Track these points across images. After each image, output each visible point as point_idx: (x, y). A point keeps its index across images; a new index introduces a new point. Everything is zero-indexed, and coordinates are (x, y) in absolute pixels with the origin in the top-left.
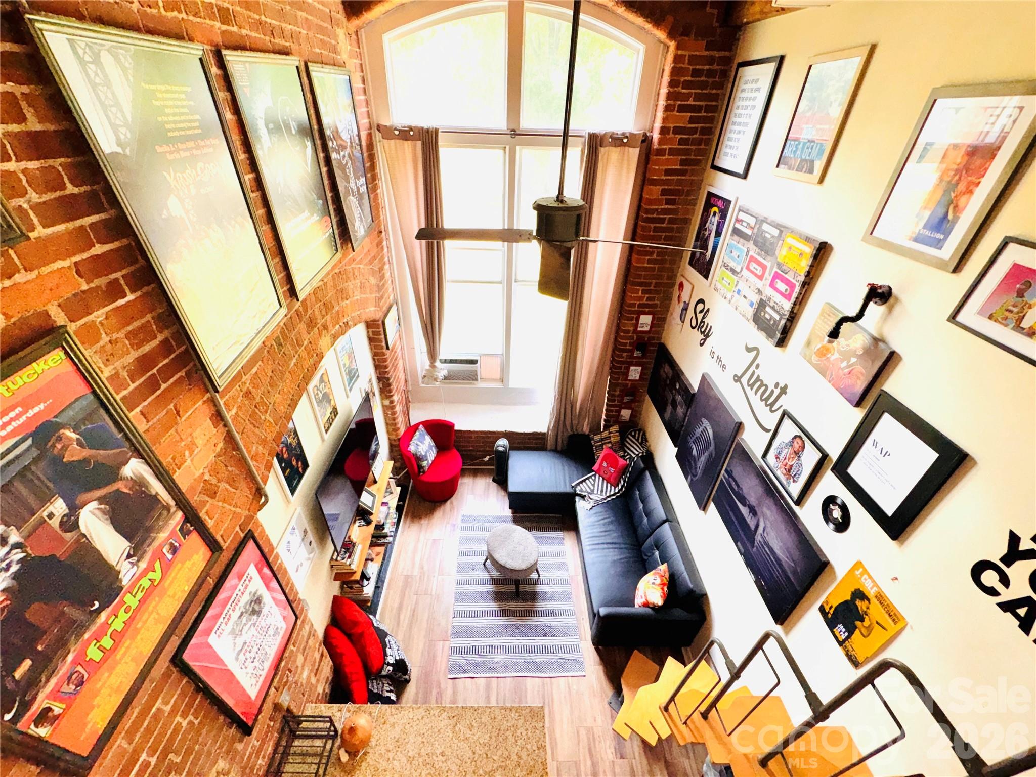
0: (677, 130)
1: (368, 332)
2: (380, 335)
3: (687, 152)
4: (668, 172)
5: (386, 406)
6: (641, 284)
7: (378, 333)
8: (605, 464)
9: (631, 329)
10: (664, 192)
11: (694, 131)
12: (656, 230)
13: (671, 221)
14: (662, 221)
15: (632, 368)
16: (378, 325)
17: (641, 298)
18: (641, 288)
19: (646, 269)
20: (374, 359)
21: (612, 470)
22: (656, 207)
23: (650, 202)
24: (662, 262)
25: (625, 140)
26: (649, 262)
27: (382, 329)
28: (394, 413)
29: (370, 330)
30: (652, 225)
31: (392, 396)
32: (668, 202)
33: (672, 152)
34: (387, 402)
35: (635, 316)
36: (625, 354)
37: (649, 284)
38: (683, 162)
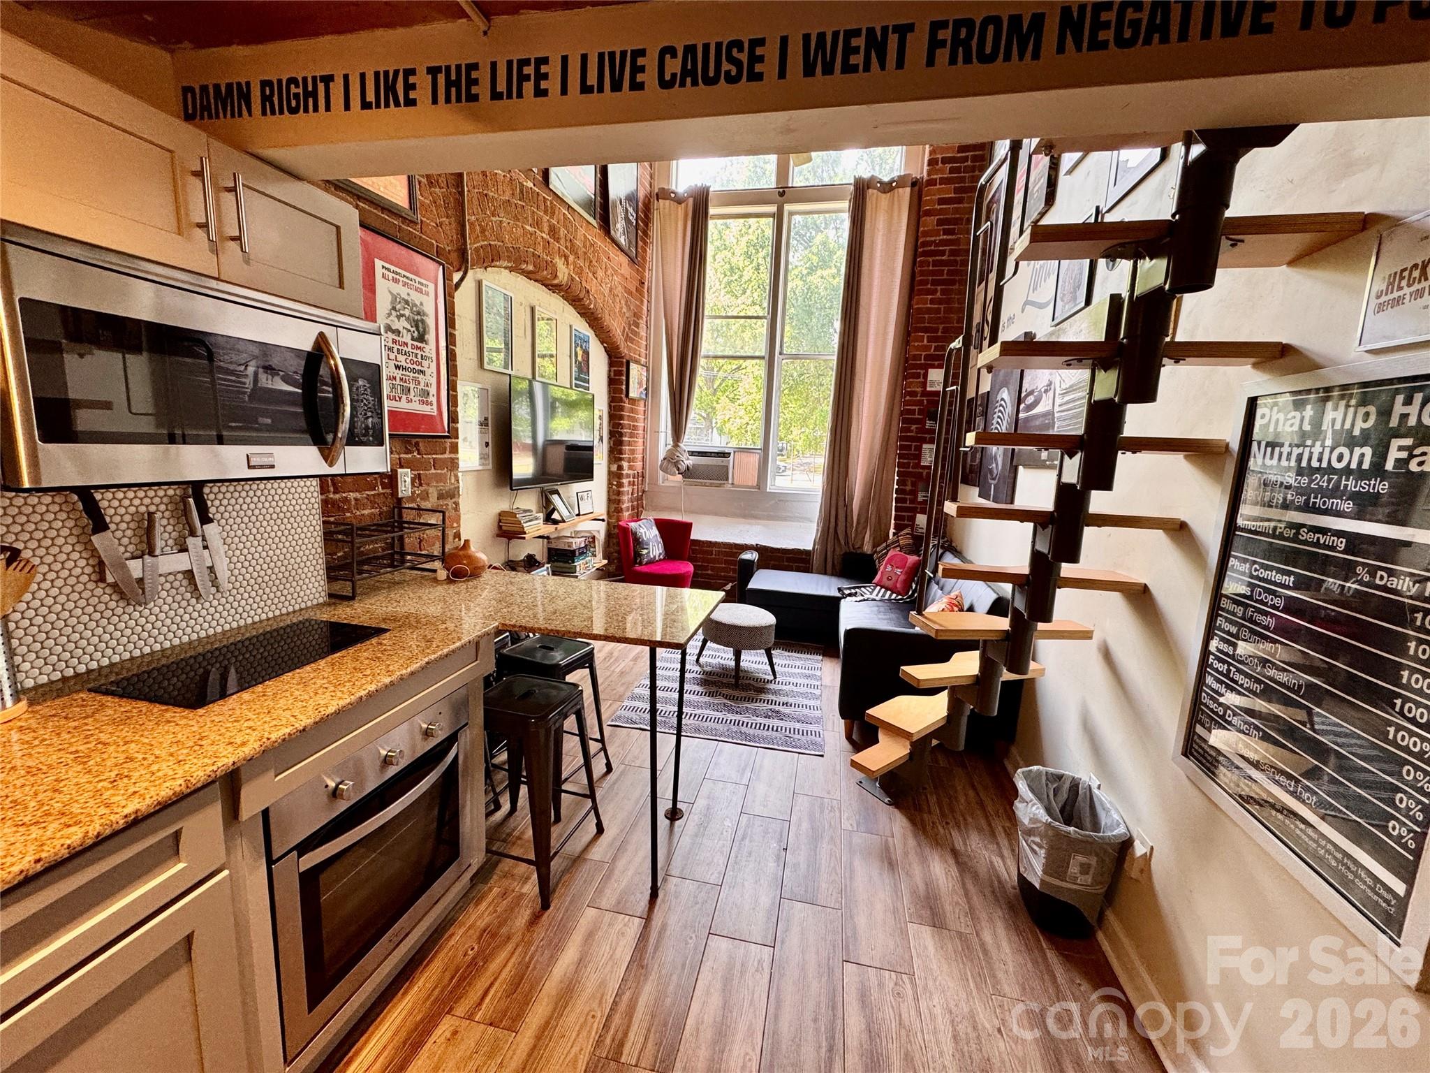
0: (945, 161)
1: (610, 371)
2: (622, 375)
3: (962, 180)
4: (942, 201)
5: (613, 472)
6: (926, 330)
7: (619, 373)
8: (889, 568)
9: (919, 390)
10: (940, 223)
11: (966, 159)
12: (935, 263)
13: (953, 253)
14: (943, 253)
15: (925, 446)
16: (622, 362)
17: (927, 348)
18: (926, 335)
19: (929, 311)
20: (610, 406)
21: (899, 571)
22: (933, 239)
23: (926, 234)
24: (948, 301)
25: (894, 184)
26: (932, 302)
27: (624, 369)
28: (620, 485)
29: (613, 369)
30: (930, 259)
31: (621, 459)
32: (946, 232)
33: (943, 181)
34: (614, 468)
35: (922, 372)
36: (914, 427)
37: (936, 330)
38: (956, 190)
